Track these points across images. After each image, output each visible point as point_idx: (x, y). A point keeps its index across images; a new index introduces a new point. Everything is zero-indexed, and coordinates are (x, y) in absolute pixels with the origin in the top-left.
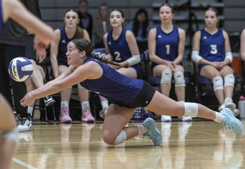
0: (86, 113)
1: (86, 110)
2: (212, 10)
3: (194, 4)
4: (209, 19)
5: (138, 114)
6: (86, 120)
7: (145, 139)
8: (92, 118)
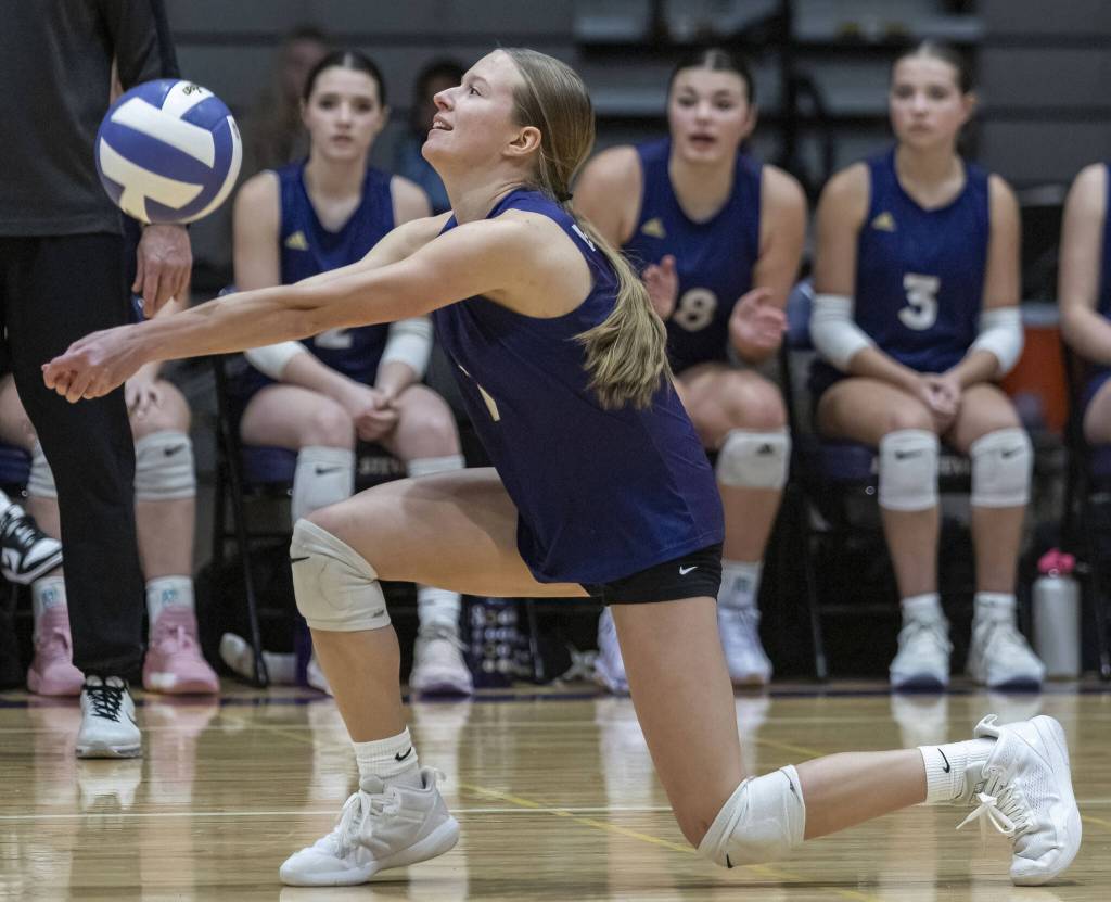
0: (169, 645)
1: (171, 625)
2: (933, 54)
3: (813, 24)
4: (920, 102)
5: (503, 650)
6: (167, 680)
7: (524, 798)
8: (204, 673)
